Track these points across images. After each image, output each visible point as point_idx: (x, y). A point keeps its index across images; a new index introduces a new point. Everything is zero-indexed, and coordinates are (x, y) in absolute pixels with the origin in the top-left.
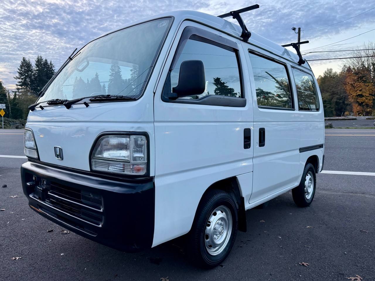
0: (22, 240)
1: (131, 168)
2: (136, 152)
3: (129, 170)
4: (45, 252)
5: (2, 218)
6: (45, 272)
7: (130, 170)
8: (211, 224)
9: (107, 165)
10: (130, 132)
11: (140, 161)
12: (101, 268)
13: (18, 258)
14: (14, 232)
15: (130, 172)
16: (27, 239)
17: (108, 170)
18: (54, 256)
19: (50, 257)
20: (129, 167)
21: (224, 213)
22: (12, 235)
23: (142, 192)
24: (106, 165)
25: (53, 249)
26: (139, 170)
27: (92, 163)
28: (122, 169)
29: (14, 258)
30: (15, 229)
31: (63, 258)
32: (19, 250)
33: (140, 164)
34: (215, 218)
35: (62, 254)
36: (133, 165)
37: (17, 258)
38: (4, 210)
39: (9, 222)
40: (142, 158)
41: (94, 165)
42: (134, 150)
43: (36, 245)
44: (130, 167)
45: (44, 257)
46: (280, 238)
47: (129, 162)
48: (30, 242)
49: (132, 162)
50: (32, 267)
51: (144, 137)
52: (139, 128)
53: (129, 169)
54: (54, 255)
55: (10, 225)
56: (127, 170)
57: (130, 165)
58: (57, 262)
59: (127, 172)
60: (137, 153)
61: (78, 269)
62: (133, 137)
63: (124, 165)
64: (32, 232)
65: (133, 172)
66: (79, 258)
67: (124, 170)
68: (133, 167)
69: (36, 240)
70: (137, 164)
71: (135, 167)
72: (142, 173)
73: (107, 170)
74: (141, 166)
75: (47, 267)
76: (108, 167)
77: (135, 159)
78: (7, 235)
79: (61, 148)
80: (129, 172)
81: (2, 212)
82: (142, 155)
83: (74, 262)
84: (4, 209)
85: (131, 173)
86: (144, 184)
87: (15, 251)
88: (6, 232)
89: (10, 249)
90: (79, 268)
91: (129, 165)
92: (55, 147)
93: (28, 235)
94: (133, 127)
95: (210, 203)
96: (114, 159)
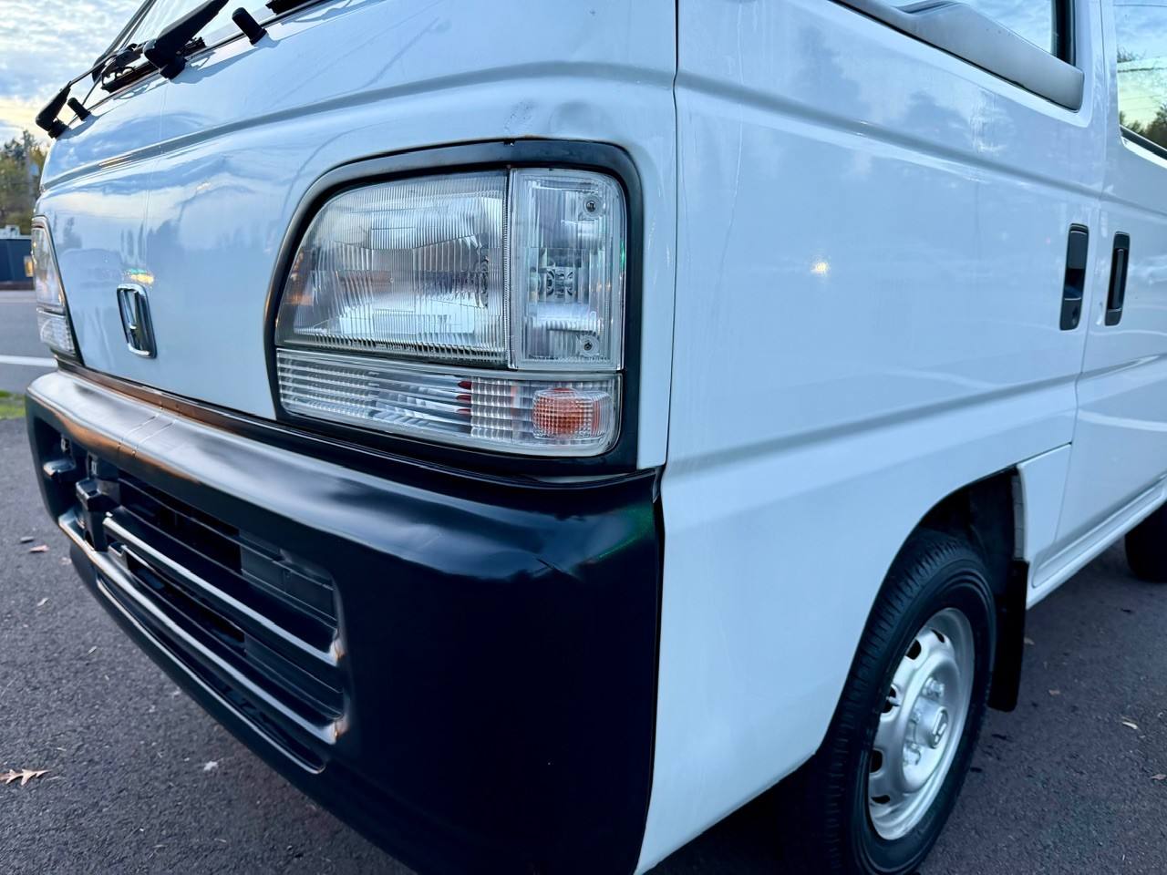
0: (70, 685)
1: (516, 405)
2: (554, 297)
3: (502, 422)
4: (143, 748)
5: (28, 582)
6: (121, 861)
7: (509, 423)
8: (898, 699)
9: (366, 383)
10: (507, 141)
11: (571, 360)
12: (365, 855)
13: (31, 774)
14: (53, 642)
15: (509, 434)
16: (90, 681)
17: (372, 413)
18: (177, 774)
19: (157, 778)
20: (502, 399)
21: (947, 640)
22: (40, 656)
23: (585, 568)
24: (361, 382)
25: (177, 737)
26: (566, 424)
27: (283, 370)
28: (455, 409)
29: (12, 776)
30: (58, 631)
31: (209, 785)
32: (46, 733)
33: (575, 383)
34: (914, 672)
35: (210, 765)
36: (529, 385)
37: (27, 774)
38: (41, 552)
39: (44, 601)
40: (592, 340)
41: (294, 381)
42: (536, 278)
43: (117, 712)
44: (510, 400)
45: (135, 776)
46: (1135, 727)
47: (504, 367)
48: (97, 695)
49: (521, 362)
50: (75, 830)
51: (604, 188)
52: (571, 110)
53: (502, 410)
54: (174, 768)
55: (46, 611)
56: (489, 421)
57: (509, 388)
58: (182, 806)
59: (488, 437)
60: (559, 303)
61: (266, 855)
62: (530, 184)
63: (466, 385)
64: (115, 647)
65: (524, 436)
66: (278, 793)
67: (468, 418)
68: (525, 401)
69: (121, 688)
70: (559, 385)
71: (543, 401)
72: (588, 444)
73: (365, 416)
74: (577, 396)
75: (137, 832)
76: (371, 397)
77: (539, 345)
78: (19, 660)
79: (141, 292)
80: (501, 433)
81: (34, 556)
82: (586, 320)
83: (254, 812)
84: (44, 548)
85: (517, 442)
86: (591, 520)
87: (28, 736)
88: (23, 643)
89: (13, 724)
90: (272, 849)
91: (502, 388)
92: (119, 291)
93: (97, 663)
94: (528, 107)
95: (907, 602)
96: (405, 346)
